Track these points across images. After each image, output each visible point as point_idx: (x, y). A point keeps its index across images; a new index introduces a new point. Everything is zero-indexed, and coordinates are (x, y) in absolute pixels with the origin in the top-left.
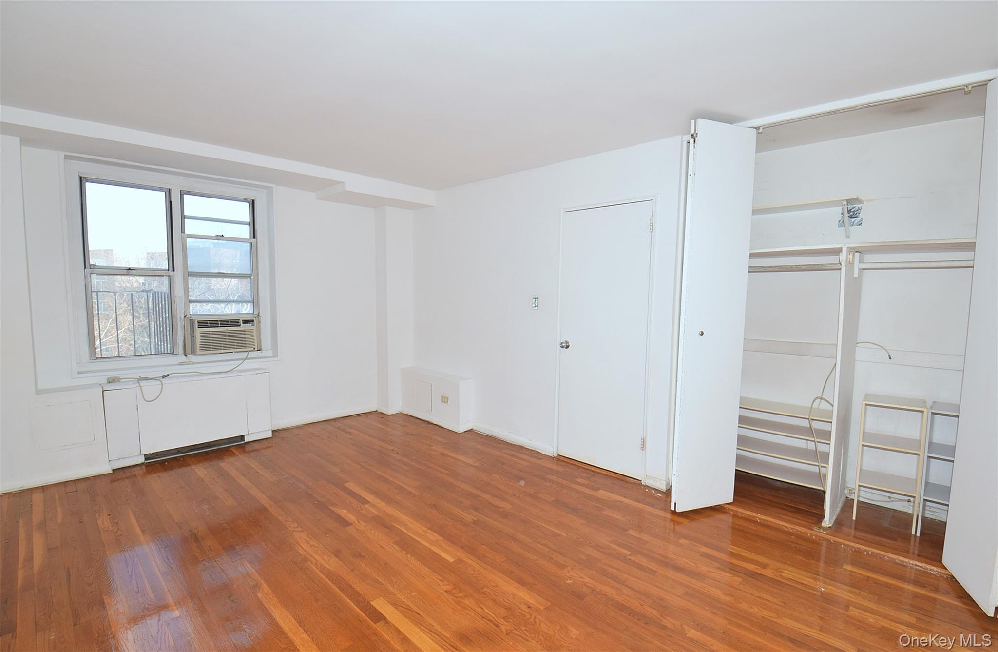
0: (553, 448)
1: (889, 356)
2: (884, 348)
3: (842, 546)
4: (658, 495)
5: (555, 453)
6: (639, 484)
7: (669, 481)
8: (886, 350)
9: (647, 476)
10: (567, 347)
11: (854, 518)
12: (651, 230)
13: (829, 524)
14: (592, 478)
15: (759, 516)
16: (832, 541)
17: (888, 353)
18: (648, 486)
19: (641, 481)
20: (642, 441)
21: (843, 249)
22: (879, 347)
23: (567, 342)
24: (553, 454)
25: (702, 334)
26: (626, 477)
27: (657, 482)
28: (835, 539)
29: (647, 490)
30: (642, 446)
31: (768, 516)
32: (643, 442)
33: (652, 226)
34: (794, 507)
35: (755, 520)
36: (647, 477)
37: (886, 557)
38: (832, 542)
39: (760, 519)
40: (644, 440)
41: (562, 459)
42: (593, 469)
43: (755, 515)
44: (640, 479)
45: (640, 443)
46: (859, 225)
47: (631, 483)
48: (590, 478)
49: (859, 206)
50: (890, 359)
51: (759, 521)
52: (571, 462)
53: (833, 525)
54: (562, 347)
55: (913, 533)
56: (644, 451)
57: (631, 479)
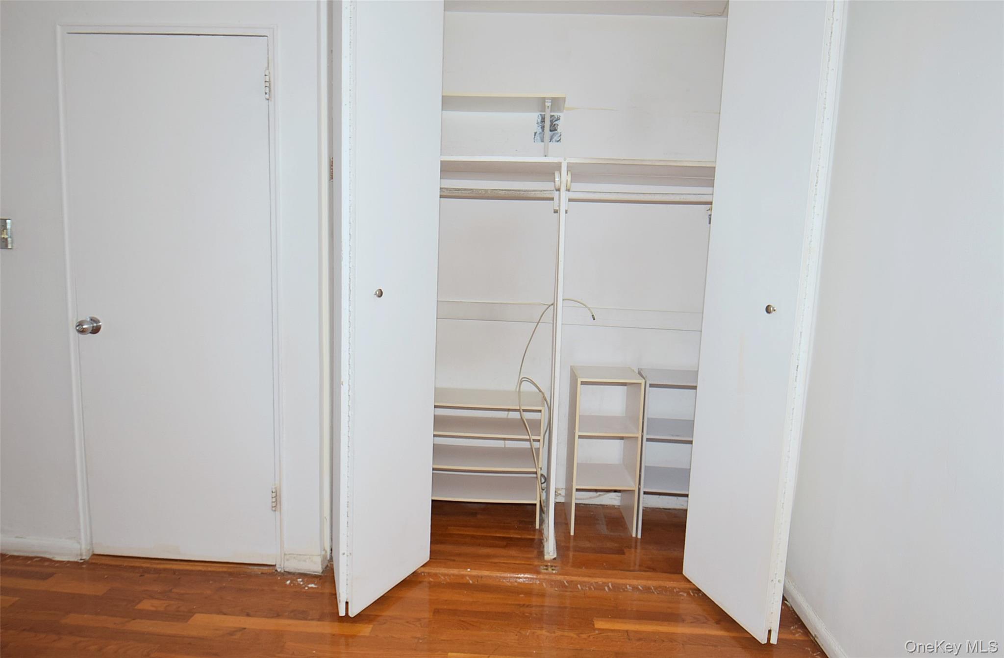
0: (79, 543)
1: (593, 315)
2: (586, 307)
3: (579, 586)
4: (310, 586)
5: (84, 554)
6: (272, 574)
7: (326, 552)
8: (589, 309)
9: (285, 554)
10: (96, 330)
11: (572, 533)
12: (267, 96)
13: (553, 556)
14: (174, 590)
15: (469, 573)
16: (565, 582)
17: (592, 313)
18: (289, 573)
19: (275, 566)
20: (274, 495)
21: (563, 164)
22: (582, 306)
23: (93, 320)
24: (81, 555)
25: (380, 294)
26: (246, 566)
27: (305, 561)
28: (568, 578)
29: (288, 582)
30: (274, 504)
31: (480, 569)
32: (276, 497)
33: (269, 87)
34: (504, 538)
35: (465, 582)
36: (287, 557)
37: (628, 586)
38: (566, 584)
39: (471, 577)
40: (276, 492)
41: (103, 562)
42: (175, 566)
43: (463, 572)
44: (274, 564)
45: (269, 500)
46: (558, 141)
47: (256, 576)
48: (170, 591)
49: (559, 114)
50: (594, 319)
51: (471, 582)
52: (126, 563)
53: (557, 555)
54: (83, 331)
55: (634, 535)
56: (278, 513)
57: (256, 568)
